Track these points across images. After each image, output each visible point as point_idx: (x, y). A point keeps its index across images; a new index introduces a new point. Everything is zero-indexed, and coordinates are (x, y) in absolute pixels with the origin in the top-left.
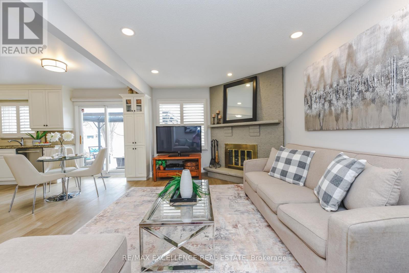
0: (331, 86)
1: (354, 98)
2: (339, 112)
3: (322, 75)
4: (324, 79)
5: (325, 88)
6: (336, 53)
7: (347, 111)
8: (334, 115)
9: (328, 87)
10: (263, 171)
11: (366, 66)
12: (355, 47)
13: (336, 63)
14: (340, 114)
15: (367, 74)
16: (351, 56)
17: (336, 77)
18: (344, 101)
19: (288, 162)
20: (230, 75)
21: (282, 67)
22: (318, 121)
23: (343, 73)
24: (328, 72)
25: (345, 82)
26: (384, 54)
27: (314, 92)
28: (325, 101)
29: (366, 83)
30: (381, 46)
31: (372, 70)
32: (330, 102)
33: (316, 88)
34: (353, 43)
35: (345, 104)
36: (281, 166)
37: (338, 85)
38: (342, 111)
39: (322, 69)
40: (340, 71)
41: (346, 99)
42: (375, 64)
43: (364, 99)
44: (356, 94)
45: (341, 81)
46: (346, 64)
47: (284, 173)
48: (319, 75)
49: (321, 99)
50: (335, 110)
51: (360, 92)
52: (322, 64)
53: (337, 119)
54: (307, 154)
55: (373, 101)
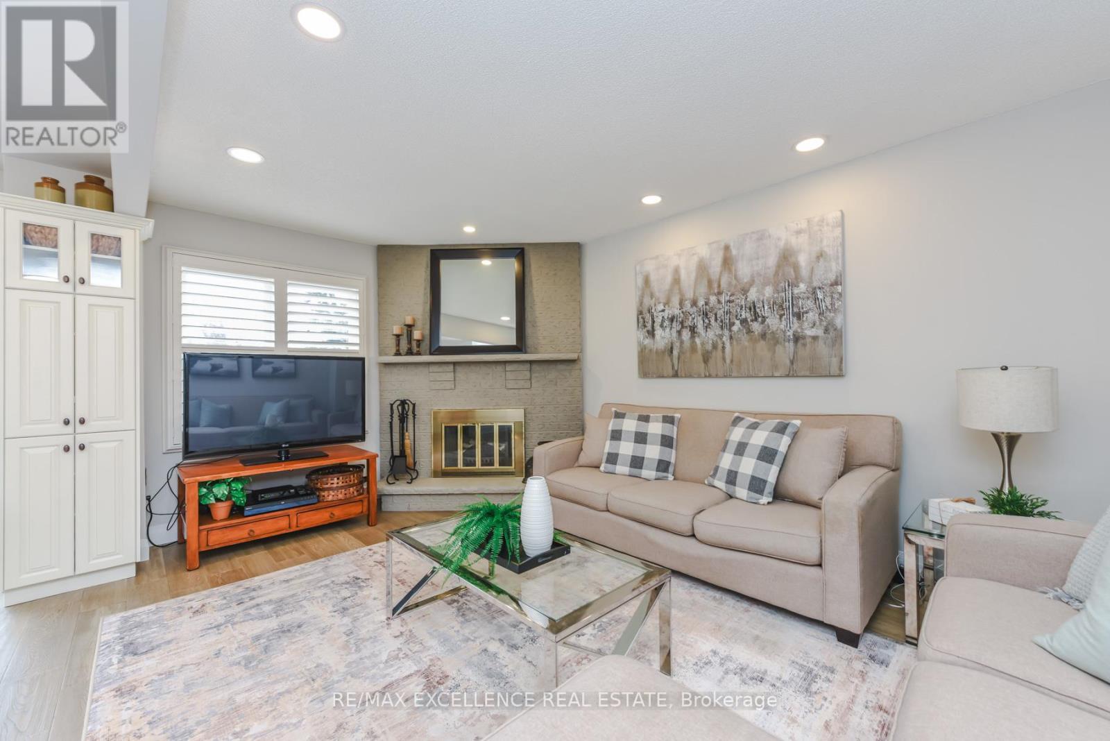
0: (694, 303)
1: (735, 328)
2: (709, 347)
3: (677, 281)
4: (680, 289)
5: (681, 304)
6: (704, 251)
7: (724, 348)
8: (700, 352)
9: (688, 304)
10: (576, 465)
11: (752, 283)
12: (734, 252)
13: (702, 268)
14: (711, 352)
15: (753, 295)
16: (728, 262)
17: (703, 289)
18: (719, 332)
19: (641, 438)
20: (469, 229)
21: (579, 243)
22: (669, 360)
23: (715, 285)
24: (688, 278)
25: (719, 302)
26: (776, 273)
27: (661, 307)
28: (683, 327)
29: (753, 308)
30: (772, 261)
31: (760, 292)
32: (693, 329)
33: (663, 300)
34: (732, 245)
35: (721, 336)
36: (627, 448)
37: (707, 304)
38: (715, 347)
39: (677, 271)
40: (710, 282)
41: (722, 328)
42: (765, 284)
43: (749, 331)
44: (738, 322)
45: (713, 299)
46: (721, 273)
47: (637, 462)
48: (669, 279)
49: (674, 324)
50: (703, 344)
51: (744, 322)
52: (675, 261)
53: (706, 358)
54: (668, 420)
55: (763, 336)
